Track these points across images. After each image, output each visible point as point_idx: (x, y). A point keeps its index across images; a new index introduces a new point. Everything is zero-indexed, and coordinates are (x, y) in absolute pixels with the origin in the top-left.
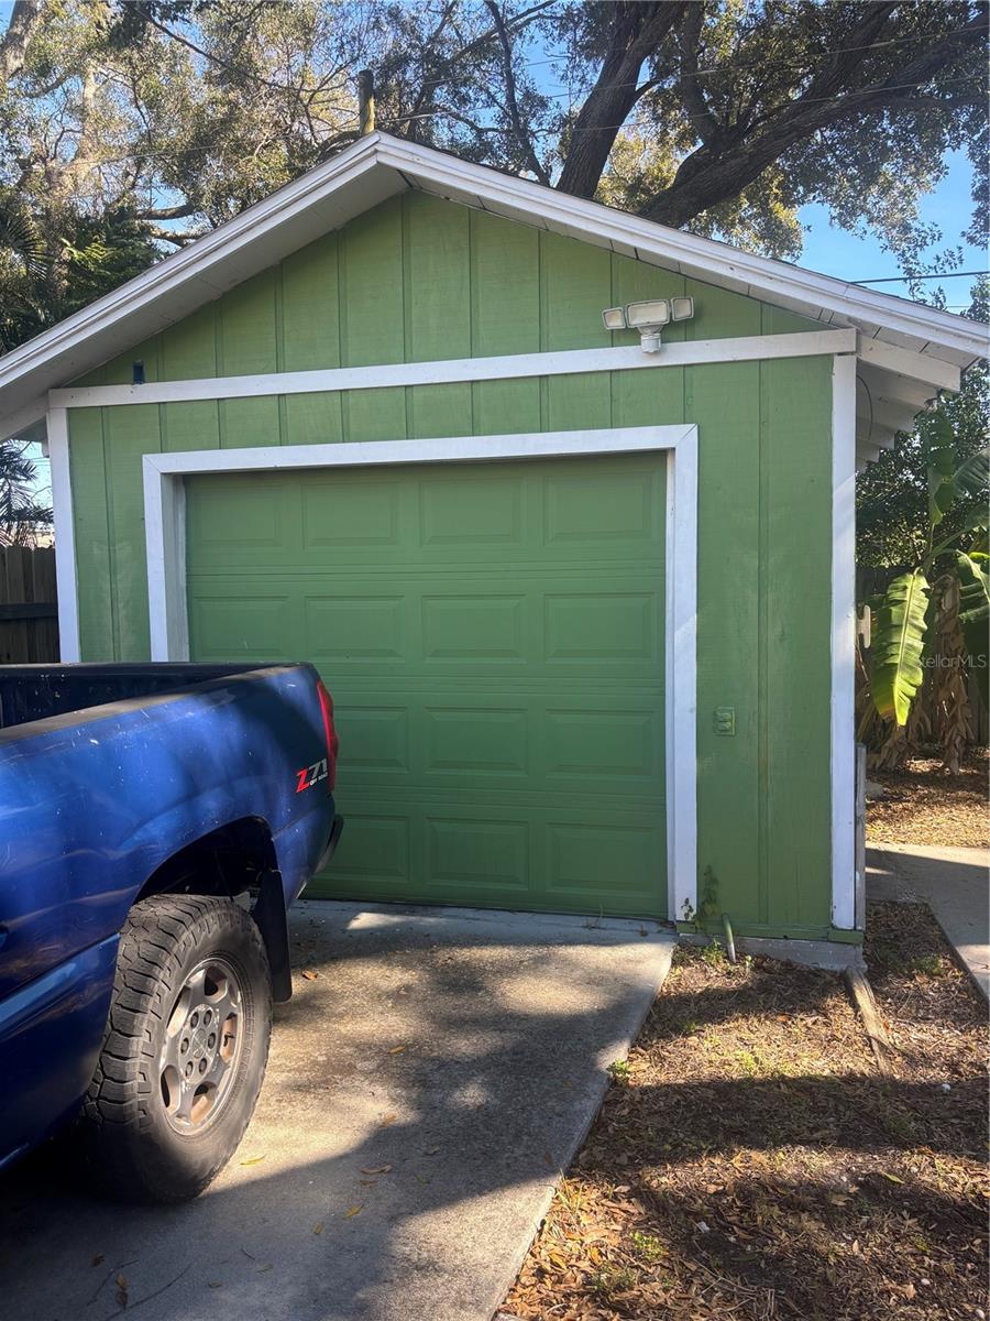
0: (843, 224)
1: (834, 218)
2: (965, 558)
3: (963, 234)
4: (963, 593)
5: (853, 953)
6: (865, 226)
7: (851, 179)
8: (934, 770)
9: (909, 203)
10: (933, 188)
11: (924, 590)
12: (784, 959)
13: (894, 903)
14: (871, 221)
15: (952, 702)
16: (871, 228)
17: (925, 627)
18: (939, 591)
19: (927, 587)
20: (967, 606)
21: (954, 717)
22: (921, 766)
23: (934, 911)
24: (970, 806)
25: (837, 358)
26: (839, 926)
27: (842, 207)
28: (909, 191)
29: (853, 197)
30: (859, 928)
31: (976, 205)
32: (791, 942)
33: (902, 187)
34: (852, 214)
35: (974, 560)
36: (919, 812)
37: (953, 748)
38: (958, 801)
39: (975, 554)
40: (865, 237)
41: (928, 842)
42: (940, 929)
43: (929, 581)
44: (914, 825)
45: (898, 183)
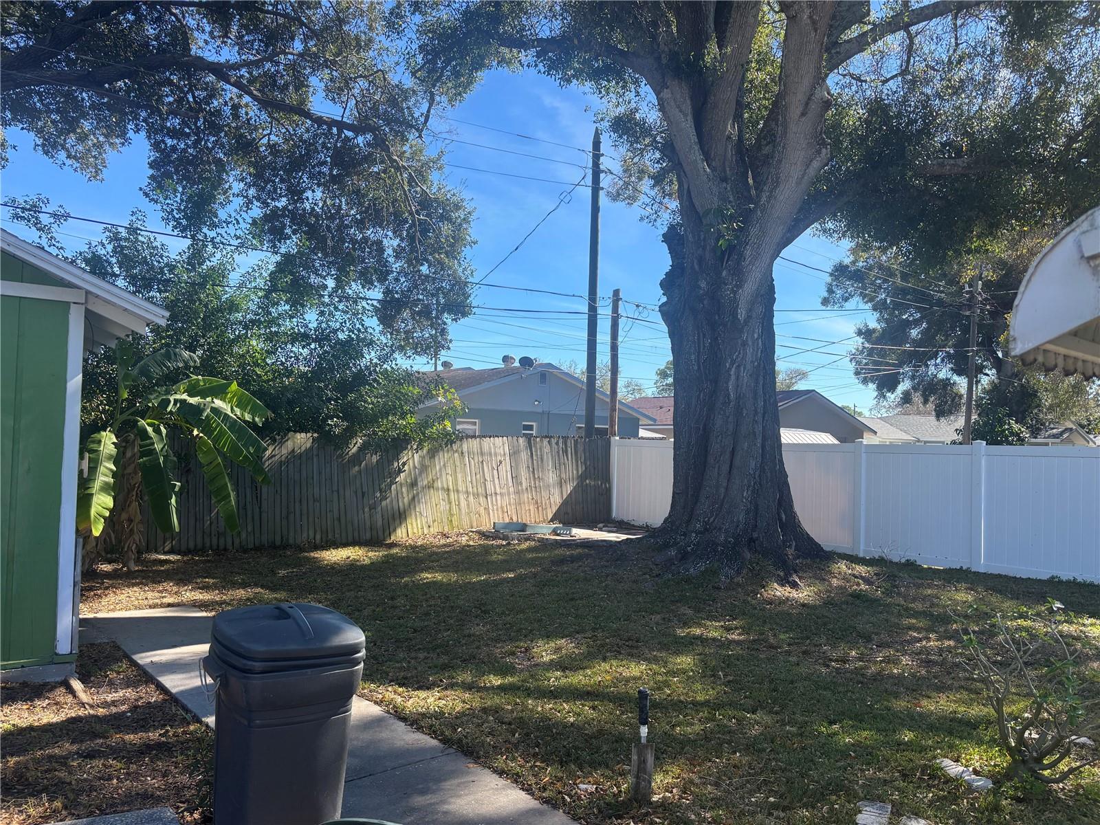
0: (46, 153)
1: (38, 145)
2: (142, 422)
3: (141, 189)
4: (141, 446)
5: (70, 668)
6: (65, 160)
7: (53, 122)
8: (115, 570)
9: (100, 154)
10: (120, 149)
11: (113, 443)
12: (21, 681)
13: (92, 645)
14: (69, 157)
15: (130, 521)
16: (69, 162)
17: (115, 469)
18: (124, 444)
19: (116, 441)
20: (143, 454)
21: (132, 530)
22: (106, 567)
23: (119, 644)
24: (141, 588)
25: (72, 304)
26: (60, 653)
27: (45, 140)
28: (101, 145)
29: (55, 135)
30: (74, 652)
31: (151, 172)
32: (26, 669)
33: (95, 141)
34: (54, 146)
35: (148, 424)
36: (106, 595)
37: (130, 553)
38: (134, 585)
39: (149, 421)
40: (64, 167)
41: (113, 610)
42: (123, 651)
43: (117, 438)
44: (103, 604)
45: (92, 137)
